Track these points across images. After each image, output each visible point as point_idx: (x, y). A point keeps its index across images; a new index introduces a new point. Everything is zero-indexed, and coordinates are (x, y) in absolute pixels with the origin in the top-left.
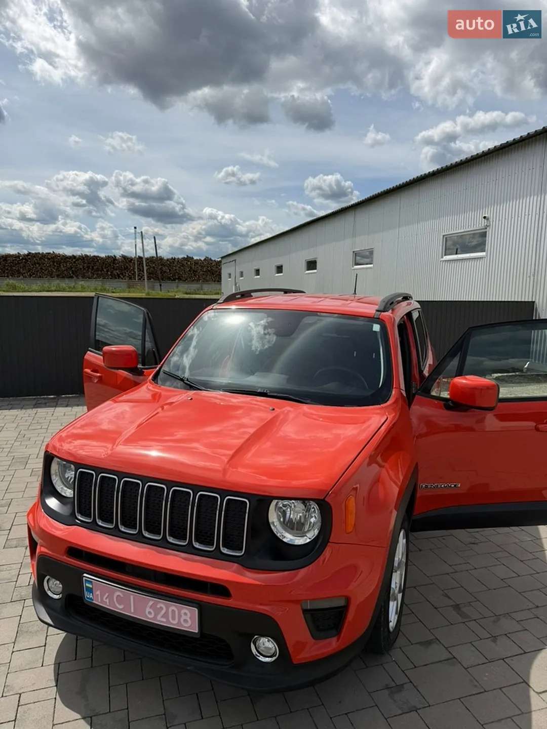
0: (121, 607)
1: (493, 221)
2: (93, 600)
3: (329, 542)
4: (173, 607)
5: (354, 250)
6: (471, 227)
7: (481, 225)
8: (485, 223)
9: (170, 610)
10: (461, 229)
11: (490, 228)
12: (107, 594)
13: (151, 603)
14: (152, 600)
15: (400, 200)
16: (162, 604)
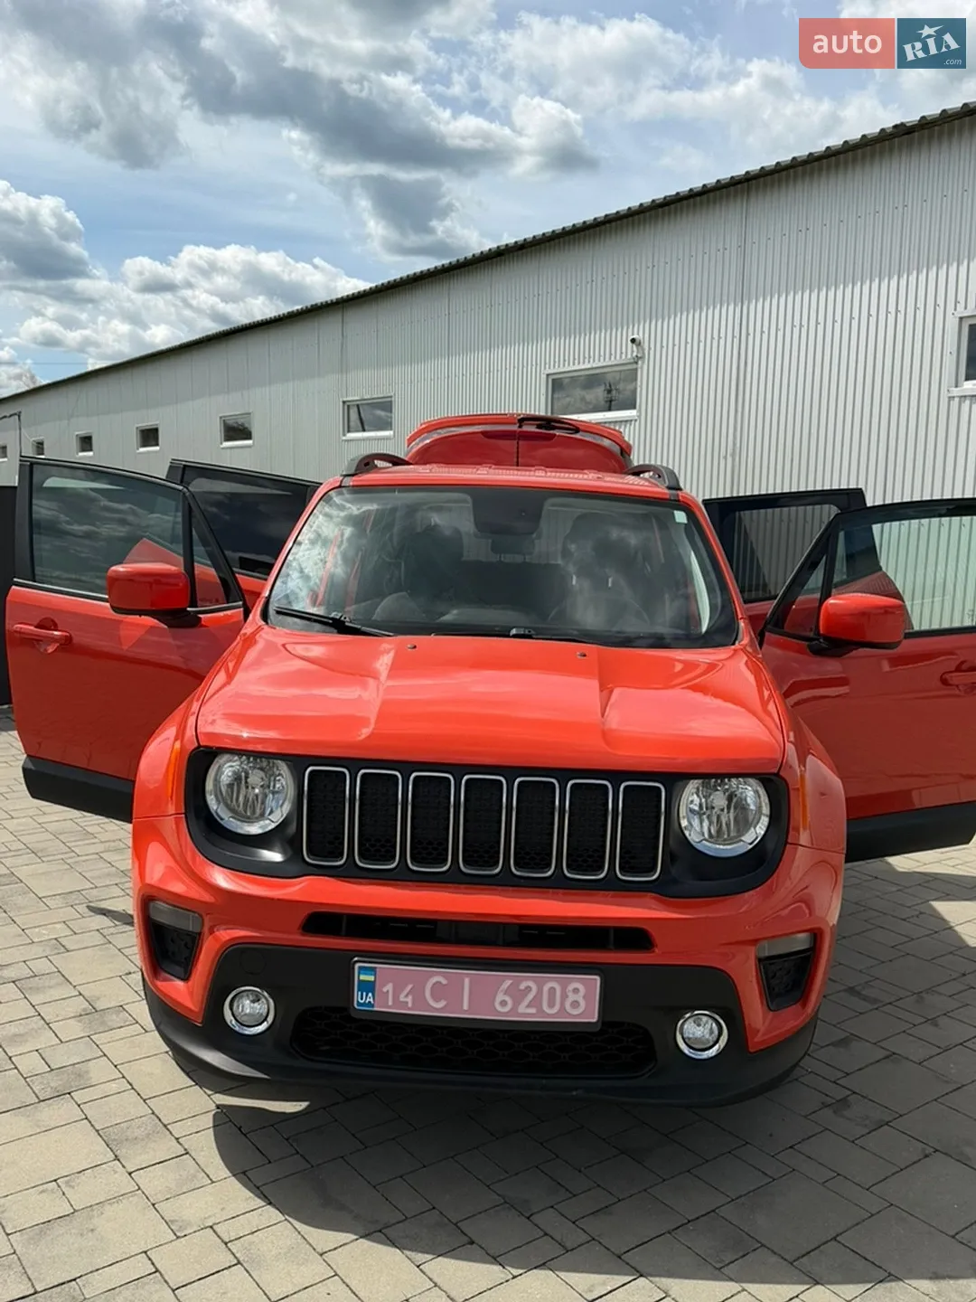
0: (441, 1004)
1: (650, 348)
2: (373, 1006)
3: (786, 843)
4: (552, 982)
5: (345, 399)
6: (604, 359)
7: (626, 356)
8: (633, 352)
9: (546, 989)
10: (584, 363)
11: (643, 363)
12: (410, 987)
13: (508, 982)
14: (509, 977)
15: (449, 294)
16: (528, 981)
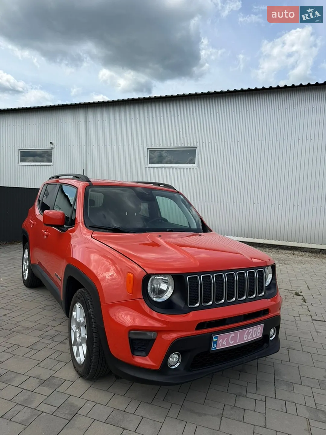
0: (233, 342)
1: (56, 145)
2: (216, 348)
4: (255, 328)
6: (41, 147)
8: (51, 146)
9: (254, 331)
10: (33, 147)
11: (54, 149)
12: (226, 339)
13: (247, 332)
16: (251, 329)
